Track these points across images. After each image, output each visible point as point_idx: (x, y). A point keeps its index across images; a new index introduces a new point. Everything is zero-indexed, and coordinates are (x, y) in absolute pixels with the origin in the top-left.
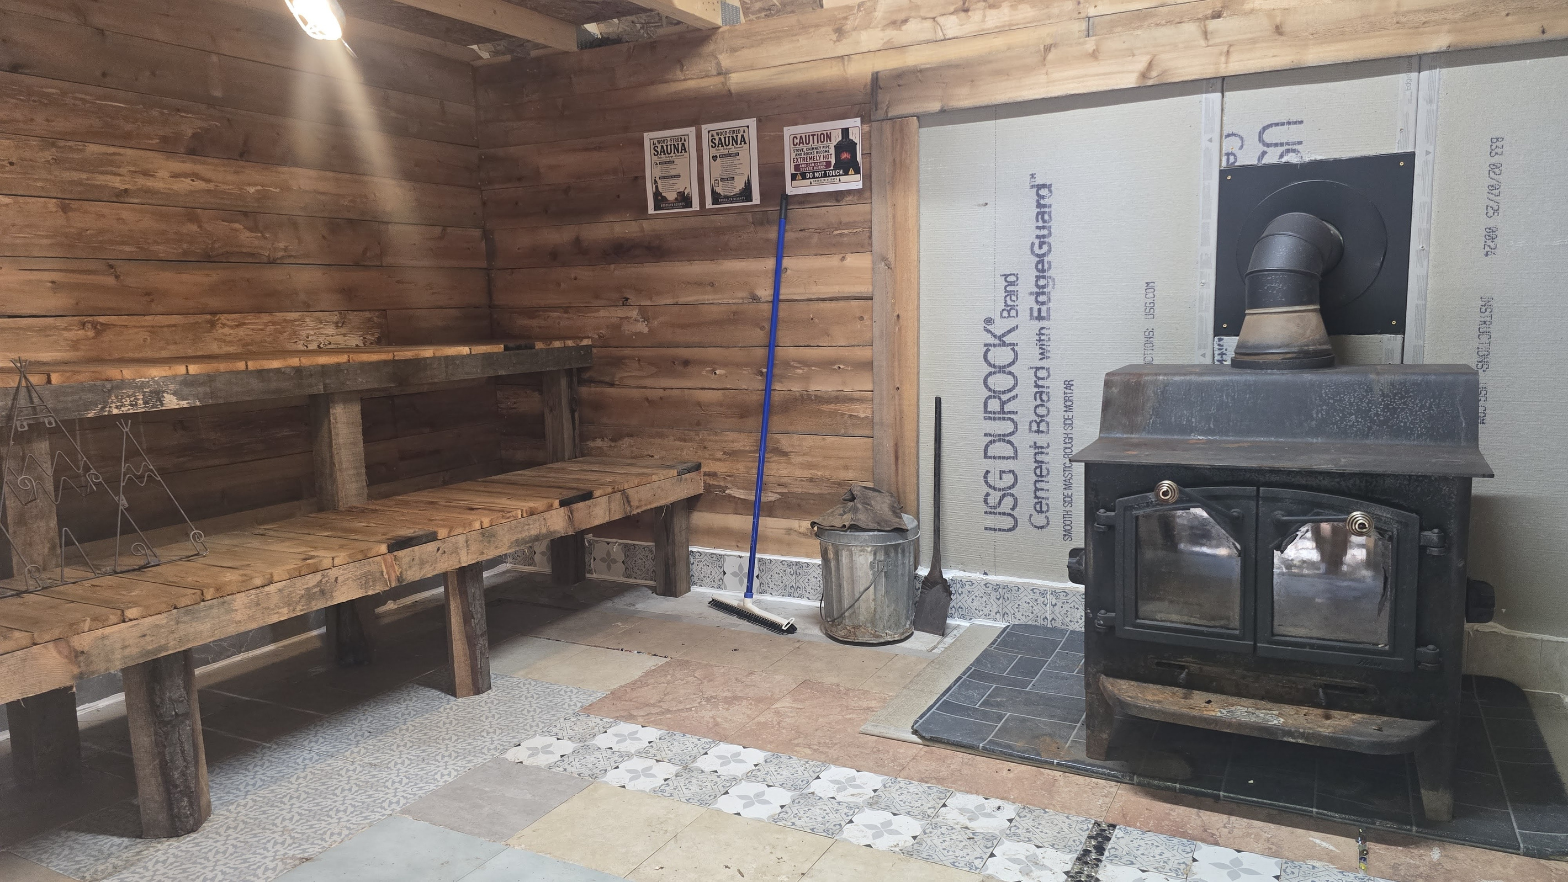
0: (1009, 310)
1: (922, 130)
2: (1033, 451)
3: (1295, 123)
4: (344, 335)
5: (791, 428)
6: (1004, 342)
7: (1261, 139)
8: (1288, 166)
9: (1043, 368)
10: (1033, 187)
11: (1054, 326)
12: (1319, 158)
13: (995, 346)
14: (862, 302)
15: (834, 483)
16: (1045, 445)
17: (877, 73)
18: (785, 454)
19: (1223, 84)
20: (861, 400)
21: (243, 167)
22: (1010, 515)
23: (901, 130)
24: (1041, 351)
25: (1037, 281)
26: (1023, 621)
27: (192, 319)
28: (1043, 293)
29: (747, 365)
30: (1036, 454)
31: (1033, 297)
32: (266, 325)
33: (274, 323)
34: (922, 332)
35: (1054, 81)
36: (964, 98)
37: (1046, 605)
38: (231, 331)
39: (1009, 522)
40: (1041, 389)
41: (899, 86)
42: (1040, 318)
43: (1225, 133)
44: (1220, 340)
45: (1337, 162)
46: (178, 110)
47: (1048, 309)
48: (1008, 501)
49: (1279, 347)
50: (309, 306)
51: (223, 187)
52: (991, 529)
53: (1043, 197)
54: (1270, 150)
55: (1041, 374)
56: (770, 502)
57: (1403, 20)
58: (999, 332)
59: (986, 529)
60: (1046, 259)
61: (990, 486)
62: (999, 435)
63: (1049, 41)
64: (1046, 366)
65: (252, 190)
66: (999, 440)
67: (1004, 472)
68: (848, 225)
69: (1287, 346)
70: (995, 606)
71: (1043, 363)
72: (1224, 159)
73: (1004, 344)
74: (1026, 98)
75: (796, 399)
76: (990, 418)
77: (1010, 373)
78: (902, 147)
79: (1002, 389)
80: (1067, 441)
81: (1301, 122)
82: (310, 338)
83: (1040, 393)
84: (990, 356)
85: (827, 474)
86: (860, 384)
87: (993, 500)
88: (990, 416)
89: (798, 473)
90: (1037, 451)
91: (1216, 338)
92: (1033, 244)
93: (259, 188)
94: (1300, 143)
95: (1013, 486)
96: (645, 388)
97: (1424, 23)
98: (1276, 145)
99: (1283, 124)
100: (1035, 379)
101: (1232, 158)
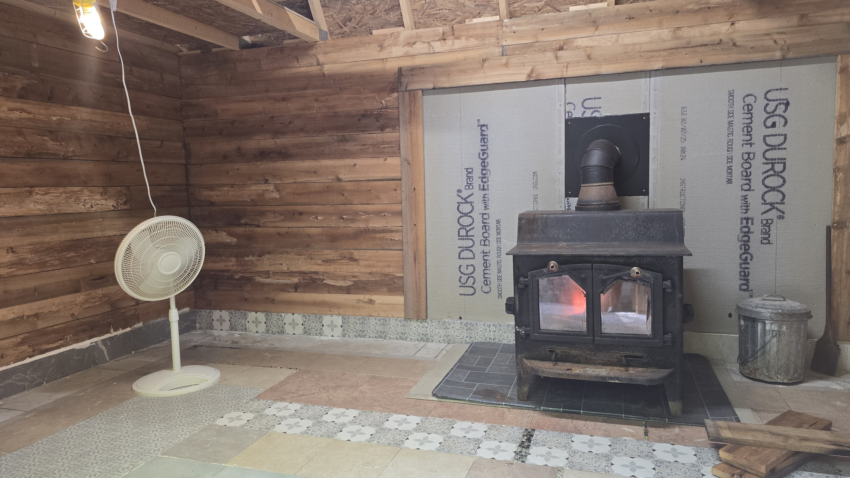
0: (469, 185)
1: (424, 97)
2: (482, 255)
3: (598, 98)
4: (106, 200)
5: (359, 247)
7: (583, 106)
8: (595, 118)
9: (486, 214)
10: (478, 126)
11: (491, 194)
12: (608, 115)
13: (462, 203)
14: (396, 182)
15: (383, 274)
16: (488, 252)
17: (401, 68)
18: (356, 260)
19: (565, 80)
20: (396, 231)
21: (50, 106)
22: (472, 287)
23: (414, 97)
24: (485, 205)
25: (482, 172)
26: (480, 340)
27: (19, 190)
28: (485, 177)
29: (334, 214)
30: (484, 256)
31: (480, 179)
32: (61, 193)
33: (66, 193)
34: (426, 196)
35: (488, 76)
36: (444, 82)
37: (490, 332)
38: (41, 197)
39: (471, 291)
40: (485, 224)
41: (412, 75)
42: (484, 189)
43: (567, 102)
44: (568, 199)
45: (617, 117)
46: (14, 74)
47: (488, 185)
48: (471, 280)
49: (597, 202)
50: (86, 183)
51: (38, 116)
52: (463, 295)
53: (484, 131)
54: (587, 111)
55: (485, 217)
56: (349, 286)
57: (643, 55)
58: (464, 197)
59: (460, 294)
60: (486, 161)
61: (462, 273)
62: (466, 247)
63: (484, 57)
64: (488, 213)
65: (54, 119)
66: (466, 250)
67: (469, 266)
68: (387, 143)
69: (601, 201)
70: (466, 334)
71: (485, 212)
72: (567, 114)
73: (467, 202)
74: (474, 84)
75: (361, 232)
76: (461, 239)
77: (470, 216)
78: (415, 105)
79: (466, 225)
80: (498, 249)
81: (600, 98)
82: (86, 201)
83: (485, 226)
84: (460, 208)
85: (379, 270)
86: (395, 223)
87: (463, 280)
88: (461, 238)
89: (363, 270)
90: (484, 255)
91: (566, 198)
92: (479, 154)
93: (59, 117)
94: (600, 108)
95: (473, 272)
96: (277, 227)
97: (652, 56)
98: (590, 108)
99: (592, 99)
100: (482, 219)
101: (570, 114)
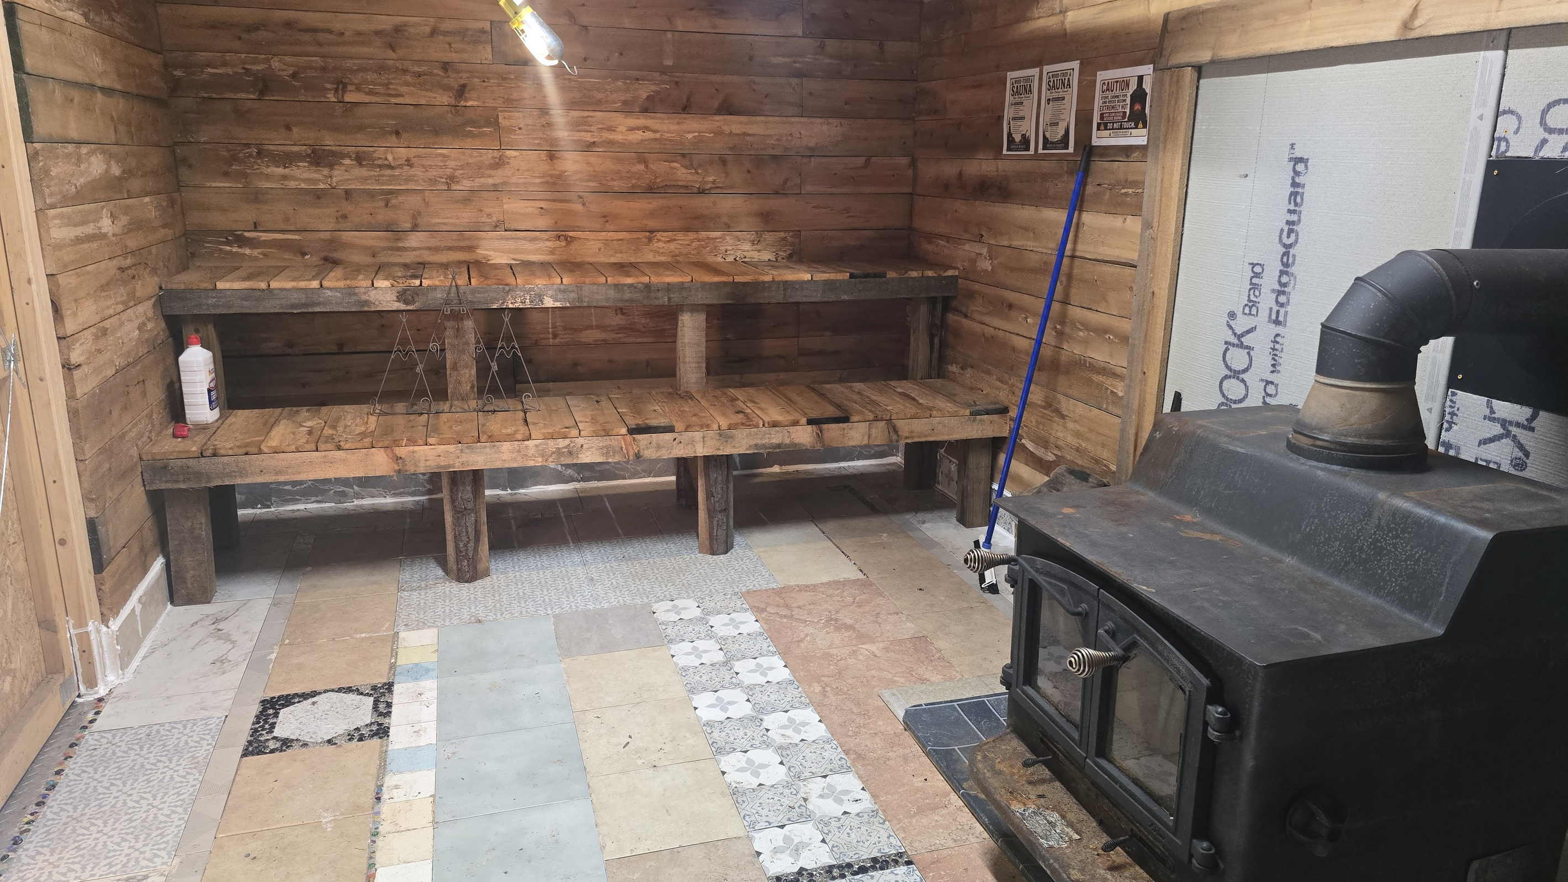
0: (1251, 305)
1: (1201, 81)
4: (759, 251)
5: (1069, 391)
6: (1242, 343)
7: (1543, 122)
9: (1272, 383)
10: (1291, 160)
11: (1288, 336)
13: (1234, 345)
14: (1130, 269)
17: (1168, 14)
18: (1063, 416)
19: (1509, 38)
20: (1119, 376)
21: (684, 119)
23: (1177, 83)
24: (1273, 362)
25: (1280, 277)
27: (634, 235)
28: (1284, 293)
29: (1033, 313)
31: (1274, 296)
32: (692, 241)
33: (699, 240)
36: (1233, 48)
38: (664, 245)
41: (1184, 30)
42: (1277, 322)
43: (1502, 108)
46: (638, 79)
47: (1286, 313)
50: (729, 227)
51: (667, 135)
53: (1298, 174)
54: (1553, 138)
55: (1271, 389)
58: (1239, 331)
60: (1292, 251)
64: (1276, 382)
65: (690, 136)
68: (1129, 184)
71: (1271, 377)
72: (1495, 146)
73: (1241, 346)
75: (1075, 362)
77: (1243, 381)
78: (1176, 102)
79: (1234, 398)
82: (728, 253)
84: (1228, 356)
85: (1089, 447)
86: (1118, 361)
91: (1449, 389)
92: (1282, 230)
93: (696, 134)
96: (984, 324)
100: (1264, 394)
101: (1503, 144)
